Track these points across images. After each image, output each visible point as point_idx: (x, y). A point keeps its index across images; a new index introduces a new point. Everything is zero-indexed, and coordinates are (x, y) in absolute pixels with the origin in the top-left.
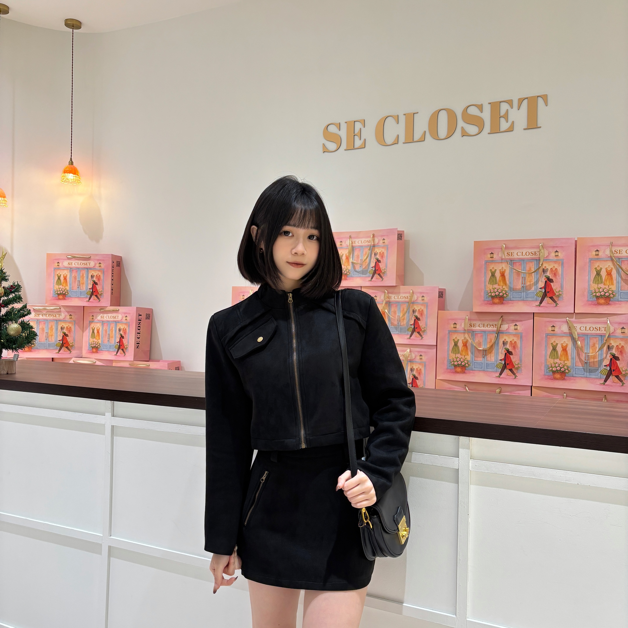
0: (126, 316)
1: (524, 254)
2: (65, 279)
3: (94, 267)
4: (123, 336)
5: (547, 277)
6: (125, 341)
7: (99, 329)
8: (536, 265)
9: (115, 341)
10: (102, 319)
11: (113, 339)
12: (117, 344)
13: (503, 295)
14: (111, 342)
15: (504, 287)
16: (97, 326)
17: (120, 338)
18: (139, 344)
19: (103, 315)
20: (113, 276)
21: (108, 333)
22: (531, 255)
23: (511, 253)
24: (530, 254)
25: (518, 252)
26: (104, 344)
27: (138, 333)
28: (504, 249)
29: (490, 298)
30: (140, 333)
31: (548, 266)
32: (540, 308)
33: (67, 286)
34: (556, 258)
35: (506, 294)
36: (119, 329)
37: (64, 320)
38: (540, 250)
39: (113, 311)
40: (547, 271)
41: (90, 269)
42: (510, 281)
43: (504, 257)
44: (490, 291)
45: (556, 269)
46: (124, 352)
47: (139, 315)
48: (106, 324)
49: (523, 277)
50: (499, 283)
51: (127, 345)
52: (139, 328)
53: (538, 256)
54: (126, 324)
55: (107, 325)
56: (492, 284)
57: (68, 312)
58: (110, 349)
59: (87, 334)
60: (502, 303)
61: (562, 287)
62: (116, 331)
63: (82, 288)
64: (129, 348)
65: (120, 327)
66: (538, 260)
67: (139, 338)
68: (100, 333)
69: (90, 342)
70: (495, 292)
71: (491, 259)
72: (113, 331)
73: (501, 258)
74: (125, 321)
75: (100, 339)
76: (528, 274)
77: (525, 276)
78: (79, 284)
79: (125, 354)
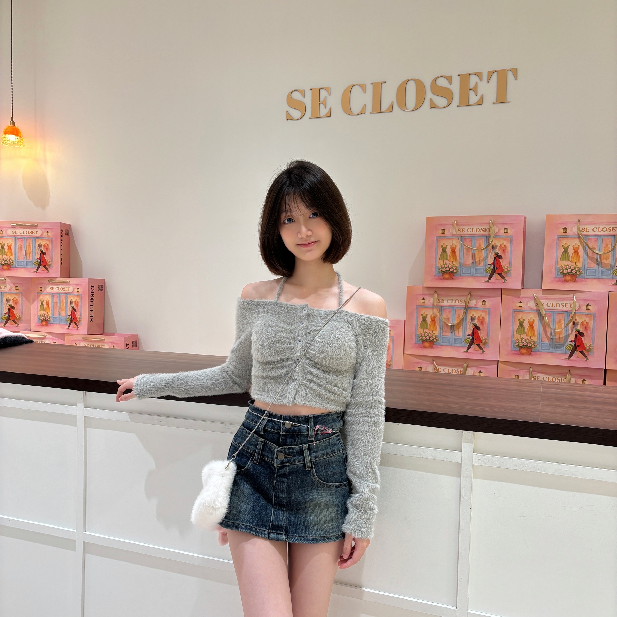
0: (78, 288)
1: (474, 230)
2: (10, 248)
3: (41, 235)
4: (75, 309)
5: (496, 253)
6: (77, 314)
7: (49, 301)
8: (485, 242)
9: (67, 314)
10: (52, 291)
12: (69, 317)
13: (453, 270)
14: (62, 314)
15: (454, 263)
16: (46, 298)
17: (72, 310)
18: (92, 316)
19: (52, 287)
20: (62, 245)
22: (481, 232)
23: (462, 229)
24: (480, 230)
25: (468, 229)
26: (54, 317)
27: (91, 306)
28: (455, 225)
29: (441, 274)
30: (93, 306)
31: (498, 243)
32: (488, 284)
33: (12, 255)
34: (505, 235)
35: (456, 270)
36: (70, 301)
37: (9, 292)
38: (490, 227)
39: (63, 282)
40: (496, 248)
41: (38, 237)
43: (454, 233)
44: (441, 266)
45: (505, 246)
46: (77, 326)
47: (92, 287)
48: (56, 296)
49: (472, 253)
50: (450, 259)
51: (79, 318)
52: (92, 300)
53: (487, 233)
54: (78, 296)
56: (443, 259)
57: (14, 283)
58: (61, 322)
59: (36, 306)
60: (453, 279)
61: (510, 264)
62: (67, 303)
63: (28, 258)
64: (82, 321)
66: (488, 237)
67: (92, 311)
68: (50, 306)
69: (39, 315)
70: (446, 268)
71: (442, 235)
72: (64, 303)
73: (452, 234)
74: (77, 294)
75: (49, 312)
76: (478, 251)
77: (475, 252)
78: (25, 254)
79: (78, 328)
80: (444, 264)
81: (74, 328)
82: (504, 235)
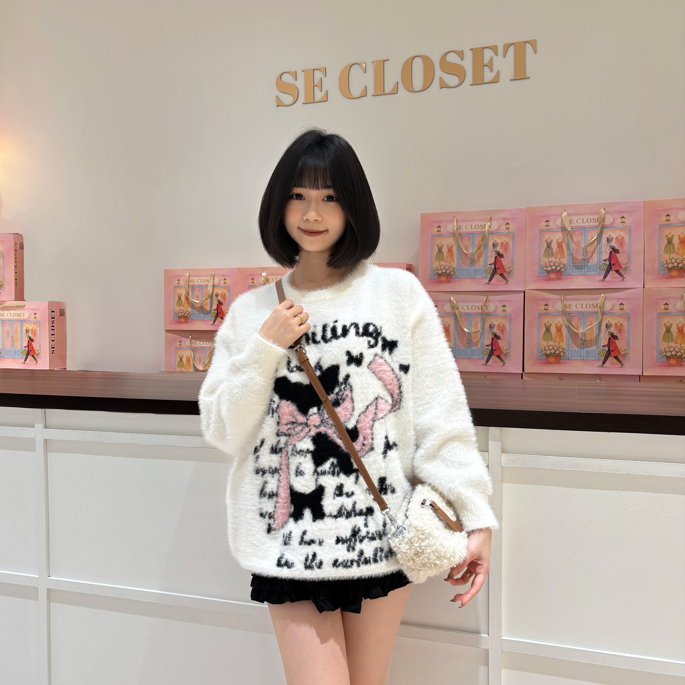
0: (35, 314)
4: (33, 339)
6: (35, 345)
11: (19, 342)
12: (25, 348)
14: (16, 346)
17: (29, 341)
18: (54, 348)
20: (16, 262)
21: (11, 335)
26: (5, 349)
27: (52, 335)
30: (54, 335)
36: (26, 330)
39: (17, 307)
46: (36, 360)
47: (52, 312)
48: (7, 324)
52: (53, 328)
54: (35, 323)
55: (9, 325)
58: (15, 355)
62: (22, 332)
64: (42, 354)
65: (27, 327)
67: (53, 341)
74: (34, 320)
79: (37, 362)
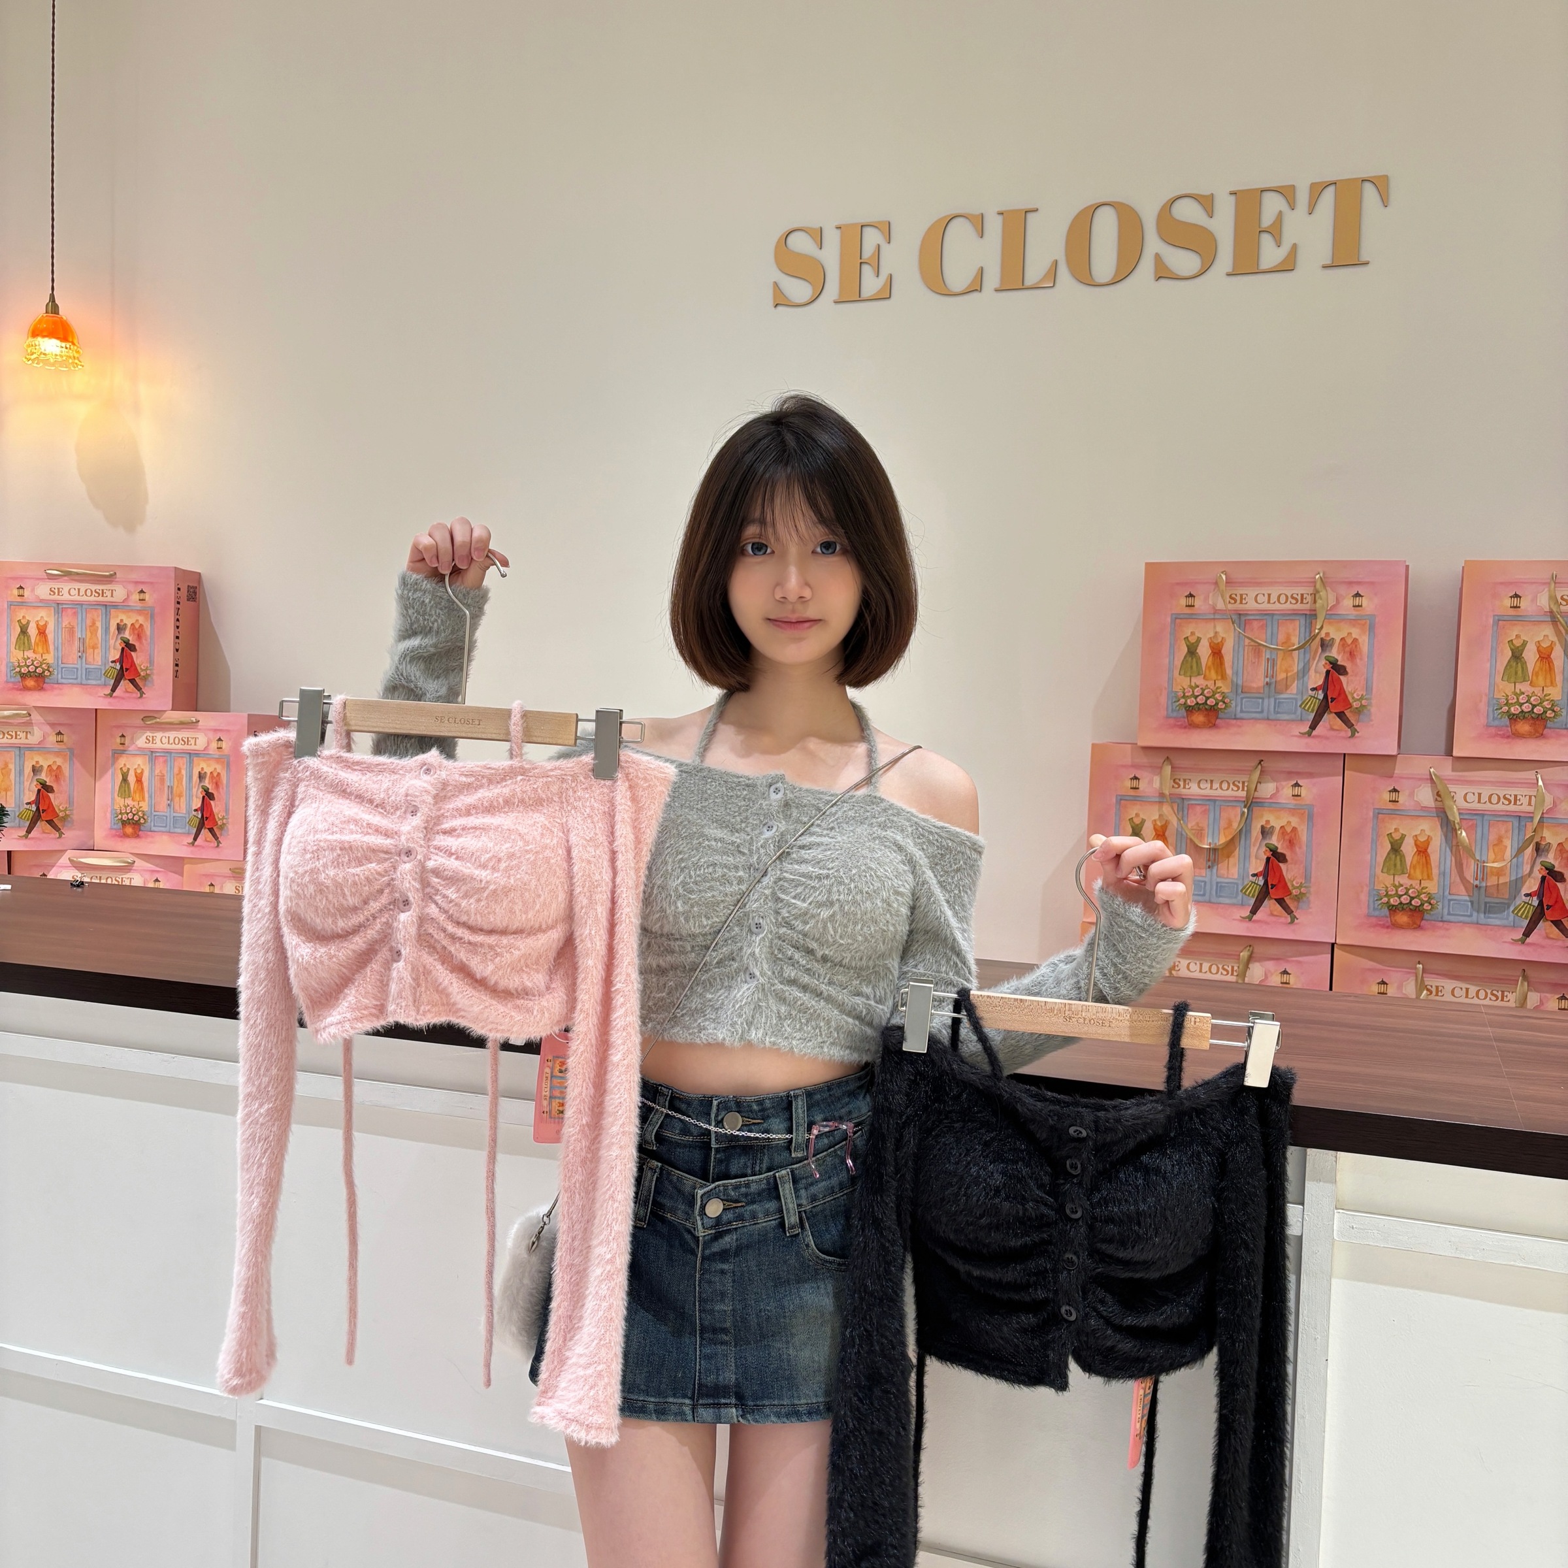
0: (220, 740)
1: (1274, 598)
2: (42, 632)
3: (125, 601)
4: (212, 794)
5: (1332, 660)
6: (216, 807)
7: (142, 773)
8: (1303, 629)
9: (189, 805)
10: (150, 745)
11: (183, 799)
12: (195, 813)
13: (1217, 704)
14: (177, 807)
15: (1219, 684)
16: (135, 763)
17: (204, 797)
19: (151, 735)
20: (178, 627)
21: (168, 783)
22: (1291, 603)
23: (1241, 595)
24: (1290, 599)
25: (1257, 595)
26: (155, 813)
28: (1222, 586)
29: (1183, 712)
31: (1335, 633)
32: (1310, 740)
33: (48, 652)
34: (1355, 613)
35: (1224, 702)
36: (200, 773)
37: (39, 748)
38: (1318, 592)
39: (182, 723)
40: (1332, 645)
41: (115, 606)
42: (1235, 668)
43: (1220, 605)
44: (1184, 693)
45: (1355, 640)
46: (214, 835)
48: (161, 760)
49: (1268, 659)
50: (1207, 672)
51: (222, 819)
53: (1308, 607)
54: (218, 760)
55: (165, 762)
56: (1188, 674)
57: (52, 725)
58: (174, 827)
59: (107, 785)
60: (1215, 726)
61: (1368, 688)
62: (190, 777)
63: (90, 659)
64: (230, 826)
65: (202, 769)
66: (1311, 616)
68: (146, 784)
69: (117, 807)
70: (1196, 697)
71: (1188, 610)
72: (181, 779)
73: (1214, 608)
74: (217, 754)
75: (143, 799)
76: (1281, 654)
77: (1274, 656)
78: (82, 649)
79: (219, 843)
80: (1191, 687)
81: (207, 844)
82: (1353, 613)
